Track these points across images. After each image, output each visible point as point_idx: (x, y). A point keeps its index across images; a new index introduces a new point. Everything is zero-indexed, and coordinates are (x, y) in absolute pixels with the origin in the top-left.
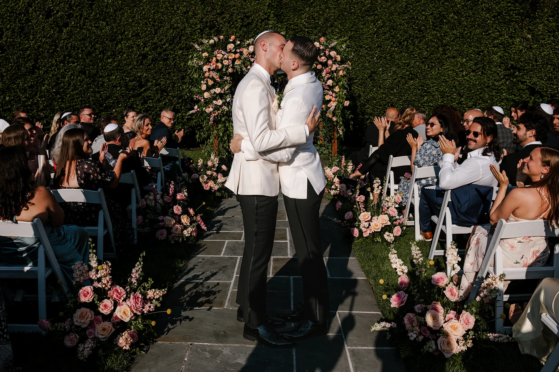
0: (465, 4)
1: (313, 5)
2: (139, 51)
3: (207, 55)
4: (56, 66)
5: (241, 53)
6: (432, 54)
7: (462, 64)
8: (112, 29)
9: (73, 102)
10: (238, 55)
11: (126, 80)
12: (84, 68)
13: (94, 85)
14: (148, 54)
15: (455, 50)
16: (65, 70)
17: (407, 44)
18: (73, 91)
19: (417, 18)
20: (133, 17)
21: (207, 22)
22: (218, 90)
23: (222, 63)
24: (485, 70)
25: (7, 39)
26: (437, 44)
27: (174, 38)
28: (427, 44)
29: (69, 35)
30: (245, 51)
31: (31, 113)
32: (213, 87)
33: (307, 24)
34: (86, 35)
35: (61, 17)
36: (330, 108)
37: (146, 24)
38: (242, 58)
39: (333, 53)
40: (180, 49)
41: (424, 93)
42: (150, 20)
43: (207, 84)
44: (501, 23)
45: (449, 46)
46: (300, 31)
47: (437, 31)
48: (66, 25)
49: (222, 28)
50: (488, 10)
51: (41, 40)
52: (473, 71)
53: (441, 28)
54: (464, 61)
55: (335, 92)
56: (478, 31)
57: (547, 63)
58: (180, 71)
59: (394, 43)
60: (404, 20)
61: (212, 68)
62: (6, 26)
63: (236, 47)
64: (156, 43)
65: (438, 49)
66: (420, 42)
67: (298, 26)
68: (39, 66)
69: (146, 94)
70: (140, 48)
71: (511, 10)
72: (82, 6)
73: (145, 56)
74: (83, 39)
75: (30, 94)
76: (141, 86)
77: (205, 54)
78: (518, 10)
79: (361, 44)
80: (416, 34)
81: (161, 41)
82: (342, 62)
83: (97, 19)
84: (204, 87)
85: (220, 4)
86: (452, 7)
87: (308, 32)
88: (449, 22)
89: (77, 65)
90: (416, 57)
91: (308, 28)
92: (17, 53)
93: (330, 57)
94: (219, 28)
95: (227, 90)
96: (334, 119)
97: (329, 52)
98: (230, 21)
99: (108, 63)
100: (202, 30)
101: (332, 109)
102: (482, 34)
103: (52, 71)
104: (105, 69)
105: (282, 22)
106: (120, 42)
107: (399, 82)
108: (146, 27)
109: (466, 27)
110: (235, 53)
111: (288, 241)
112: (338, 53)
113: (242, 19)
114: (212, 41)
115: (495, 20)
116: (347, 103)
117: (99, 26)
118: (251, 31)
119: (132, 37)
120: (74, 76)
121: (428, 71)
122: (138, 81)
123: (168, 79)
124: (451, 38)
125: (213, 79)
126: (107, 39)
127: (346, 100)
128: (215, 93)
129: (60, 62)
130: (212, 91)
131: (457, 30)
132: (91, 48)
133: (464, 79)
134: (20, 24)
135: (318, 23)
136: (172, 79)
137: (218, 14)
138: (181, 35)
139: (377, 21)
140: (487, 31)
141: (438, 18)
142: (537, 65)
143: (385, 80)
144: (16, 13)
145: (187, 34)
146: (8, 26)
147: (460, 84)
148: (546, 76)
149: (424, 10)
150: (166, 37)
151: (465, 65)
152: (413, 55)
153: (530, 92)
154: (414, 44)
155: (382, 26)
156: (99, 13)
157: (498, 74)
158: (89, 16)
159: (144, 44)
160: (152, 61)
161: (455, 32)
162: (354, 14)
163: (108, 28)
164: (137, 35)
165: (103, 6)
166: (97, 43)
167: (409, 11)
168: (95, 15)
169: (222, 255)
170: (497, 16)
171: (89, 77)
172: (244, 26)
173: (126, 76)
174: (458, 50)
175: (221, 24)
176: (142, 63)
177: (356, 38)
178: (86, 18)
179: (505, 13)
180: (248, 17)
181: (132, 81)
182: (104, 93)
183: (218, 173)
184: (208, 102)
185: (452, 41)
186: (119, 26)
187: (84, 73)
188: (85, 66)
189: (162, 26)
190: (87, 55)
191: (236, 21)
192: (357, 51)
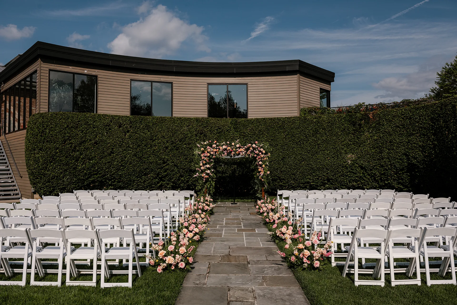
0: (327, 125)
1: (253, 123)
2: (164, 145)
3: (203, 149)
4: (122, 152)
5: (219, 149)
6: (312, 149)
7: (328, 154)
8: (151, 134)
9: (128, 171)
10: (218, 150)
11: (157, 160)
12: (136, 153)
13: (140, 162)
14: (169, 147)
15: (324, 147)
16: (126, 154)
17: (300, 144)
18: (129, 165)
19: (305, 131)
20: (162, 128)
21: (199, 131)
22: (208, 166)
23: (210, 153)
24: (338, 157)
25: (99, 138)
26: (315, 144)
27: (182, 139)
28: (310, 144)
29: (129, 137)
30: (221, 148)
31: (107, 176)
32: (206, 164)
33: (250, 133)
34: (138, 137)
35: (126, 127)
36: (260, 175)
37: (168, 131)
38: (220, 151)
39: (262, 149)
40: (185, 144)
41: (309, 168)
42: (170, 129)
43: (203, 163)
44: (345, 134)
45: (321, 145)
46: (246, 136)
47: (315, 137)
48: (128, 132)
49: (206, 134)
50: (339, 128)
51: (116, 139)
52: (333, 157)
53: (316, 136)
54: (328, 153)
55: (263, 167)
56: (334, 138)
57: (367, 154)
58: (185, 155)
59: (294, 143)
60: (298, 132)
61: (205, 156)
62: (99, 132)
63: (217, 146)
64: (173, 141)
65: (315, 146)
66: (306, 143)
67: (245, 134)
68: (114, 152)
69: (166, 167)
70: (165, 144)
71: (349, 128)
72: (136, 122)
73: (167, 148)
74: (137, 139)
75: (108, 166)
76: (164, 163)
77: (202, 149)
78: (353, 128)
79: (277, 143)
80: (305, 139)
81: (175, 140)
82: (266, 153)
83: (143, 129)
84: (201, 164)
85: (206, 122)
86: (321, 126)
87: (250, 137)
88: (320, 133)
89: (132, 152)
90: (305, 150)
91: (250, 135)
92: (103, 145)
93: (260, 151)
94: (205, 134)
95: (212, 166)
96: (263, 180)
97: (260, 149)
98: (211, 130)
99: (148, 151)
100: (196, 135)
101: (262, 175)
102: (336, 139)
103: (120, 154)
104: (146, 154)
105: (237, 131)
106: (155, 140)
107: (297, 162)
108: (168, 133)
109: (328, 136)
110: (217, 149)
111: (242, 225)
112: (264, 150)
113: (217, 130)
114: (205, 143)
115: (342, 133)
116: (269, 172)
117: (144, 132)
118: (221, 136)
119: (161, 138)
120: (131, 157)
121: (311, 157)
122: (163, 161)
123: (178, 160)
124: (321, 141)
125: (205, 161)
126: (148, 139)
127: (268, 171)
128: (206, 167)
129: (124, 150)
130: (205, 166)
131: (324, 137)
132: (140, 143)
133: (329, 162)
134: (106, 131)
135: (256, 132)
136: (180, 160)
137: (205, 127)
138: (186, 137)
139: (285, 132)
140: (338, 138)
141: (315, 131)
142: (363, 155)
143: (290, 161)
144: (104, 125)
145: (189, 137)
146: (100, 132)
147: (327, 164)
148: (367, 160)
149: (308, 127)
150: (178, 138)
151: (329, 154)
152: (303, 149)
153: (360, 168)
154: (303, 144)
155: (288, 134)
156: (145, 126)
157: (345, 159)
158: (140, 127)
159: (167, 141)
160: (171, 150)
161: (323, 138)
162: (274, 128)
163: (149, 133)
164: (164, 137)
165: (147, 122)
166: (143, 141)
167: (300, 127)
168: (143, 127)
169: (217, 228)
170: (343, 131)
171: (138, 158)
172: (218, 133)
173: (156, 158)
174: (325, 147)
175: (206, 132)
176: (165, 151)
177: (275, 140)
178: (138, 128)
179: (347, 129)
180: (220, 129)
181: (160, 160)
182: (145, 166)
183: (210, 203)
184: (203, 172)
185: (322, 143)
186: (154, 132)
187: (136, 156)
188: (137, 153)
189: (176, 133)
190: (138, 147)
191: (214, 130)
192: (275, 146)
